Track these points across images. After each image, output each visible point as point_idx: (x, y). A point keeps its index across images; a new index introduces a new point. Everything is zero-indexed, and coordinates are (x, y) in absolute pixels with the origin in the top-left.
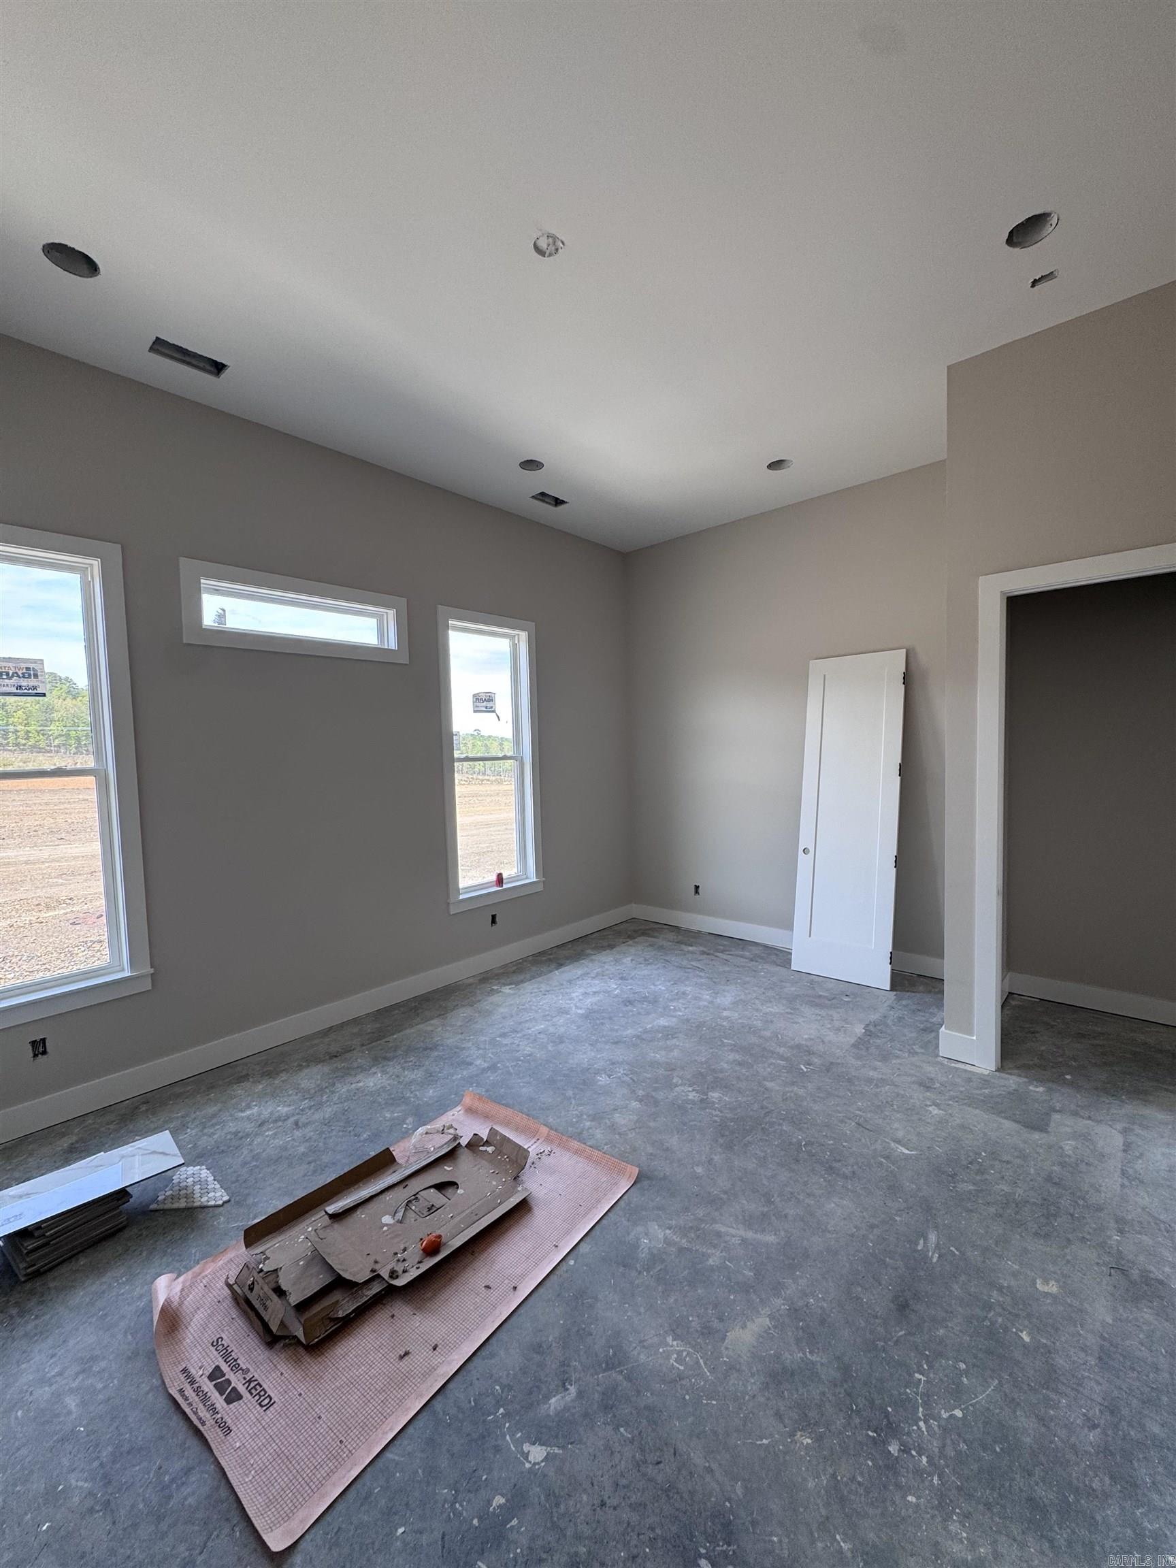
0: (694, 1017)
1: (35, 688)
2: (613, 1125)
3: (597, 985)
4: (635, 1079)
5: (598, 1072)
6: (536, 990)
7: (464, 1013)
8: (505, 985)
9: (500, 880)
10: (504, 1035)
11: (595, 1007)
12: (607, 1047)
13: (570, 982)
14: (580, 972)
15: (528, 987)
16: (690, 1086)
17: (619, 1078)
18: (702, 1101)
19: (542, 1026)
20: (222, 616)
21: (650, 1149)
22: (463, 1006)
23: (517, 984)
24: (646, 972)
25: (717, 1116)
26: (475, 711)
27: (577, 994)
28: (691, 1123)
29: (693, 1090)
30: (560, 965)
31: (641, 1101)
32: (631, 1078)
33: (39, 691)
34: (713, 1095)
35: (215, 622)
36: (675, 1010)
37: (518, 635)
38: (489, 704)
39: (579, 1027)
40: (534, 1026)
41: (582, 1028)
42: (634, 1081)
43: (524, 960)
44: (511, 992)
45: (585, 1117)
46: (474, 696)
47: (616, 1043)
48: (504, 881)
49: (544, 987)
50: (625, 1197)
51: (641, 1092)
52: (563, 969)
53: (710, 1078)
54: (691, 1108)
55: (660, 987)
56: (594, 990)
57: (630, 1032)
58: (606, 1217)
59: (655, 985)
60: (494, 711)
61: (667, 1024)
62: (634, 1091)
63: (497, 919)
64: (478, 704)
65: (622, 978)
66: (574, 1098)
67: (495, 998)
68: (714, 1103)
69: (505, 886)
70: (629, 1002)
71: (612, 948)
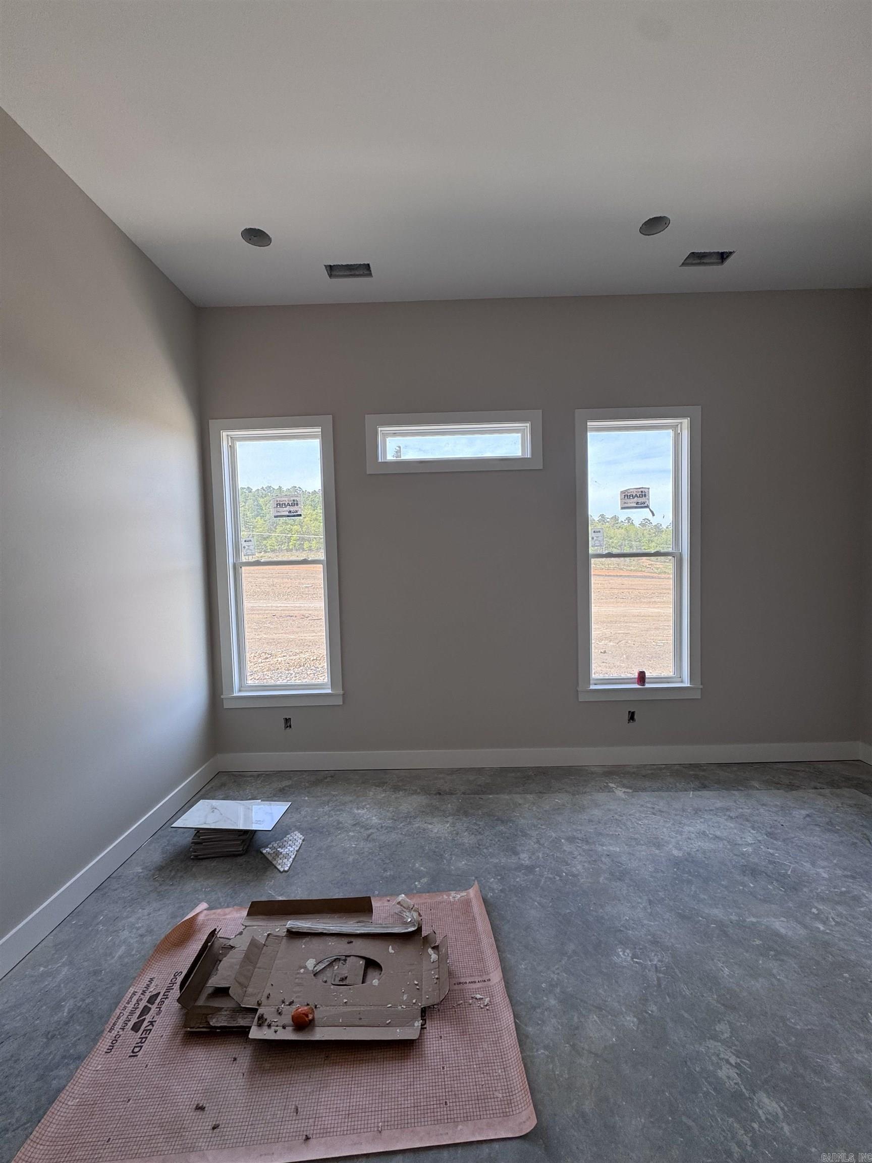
0: (842, 944)
1: (297, 512)
2: (577, 1028)
3: (726, 828)
4: (664, 983)
5: (624, 943)
6: (649, 805)
7: (560, 799)
8: (624, 786)
9: (642, 677)
10: (571, 840)
11: (700, 855)
12: (667, 916)
13: (697, 811)
14: (719, 804)
15: (646, 798)
16: (738, 1054)
17: (644, 967)
18: (737, 1096)
19: (618, 850)
20: (398, 452)
21: (588, 1106)
22: (566, 792)
23: (636, 790)
24: (816, 840)
25: (740, 1144)
26: (622, 508)
27: (692, 829)
28: (684, 1119)
29: (737, 1066)
30: (704, 787)
31: (642, 1021)
32: (659, 979)
33: (299, 513)
34: (766, 1100)
35: (393, 456)
36: (817, 917)
37: (681, 423)
38: (640, 500)
39: (656, 871)
40: (611, 845)
41: (660, 875)
42: (659, 985)
43: (668, 767)
44: (623, 796)
45: (558, 990)
46: (622, 492)
47: (683, 917)
48: (647, 680)
49: (662, 805)
50: (496, 1146)
51: (655, 1008)
52: (706, 793)
53: (784, 1068)
54: (706, 1094)
55: (821, 870)
56: (718, 833)
57: (717, 912)
58: (451, 1150)
59: (813, 864)
60: (647, 507)
61: (783, 931)
62: (647, 1000)
63: (635, 717)
64: (628, 501)
65: (769, 834)
66: (569, 957)
67: (601, 797)
68: (755, 1116)
69: (647, 686)
70: (753, 871)
71: (792, 790)
